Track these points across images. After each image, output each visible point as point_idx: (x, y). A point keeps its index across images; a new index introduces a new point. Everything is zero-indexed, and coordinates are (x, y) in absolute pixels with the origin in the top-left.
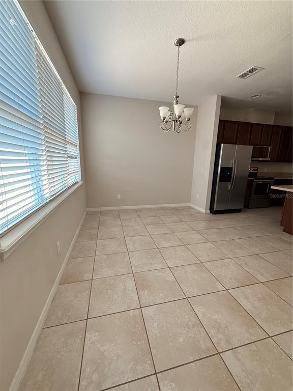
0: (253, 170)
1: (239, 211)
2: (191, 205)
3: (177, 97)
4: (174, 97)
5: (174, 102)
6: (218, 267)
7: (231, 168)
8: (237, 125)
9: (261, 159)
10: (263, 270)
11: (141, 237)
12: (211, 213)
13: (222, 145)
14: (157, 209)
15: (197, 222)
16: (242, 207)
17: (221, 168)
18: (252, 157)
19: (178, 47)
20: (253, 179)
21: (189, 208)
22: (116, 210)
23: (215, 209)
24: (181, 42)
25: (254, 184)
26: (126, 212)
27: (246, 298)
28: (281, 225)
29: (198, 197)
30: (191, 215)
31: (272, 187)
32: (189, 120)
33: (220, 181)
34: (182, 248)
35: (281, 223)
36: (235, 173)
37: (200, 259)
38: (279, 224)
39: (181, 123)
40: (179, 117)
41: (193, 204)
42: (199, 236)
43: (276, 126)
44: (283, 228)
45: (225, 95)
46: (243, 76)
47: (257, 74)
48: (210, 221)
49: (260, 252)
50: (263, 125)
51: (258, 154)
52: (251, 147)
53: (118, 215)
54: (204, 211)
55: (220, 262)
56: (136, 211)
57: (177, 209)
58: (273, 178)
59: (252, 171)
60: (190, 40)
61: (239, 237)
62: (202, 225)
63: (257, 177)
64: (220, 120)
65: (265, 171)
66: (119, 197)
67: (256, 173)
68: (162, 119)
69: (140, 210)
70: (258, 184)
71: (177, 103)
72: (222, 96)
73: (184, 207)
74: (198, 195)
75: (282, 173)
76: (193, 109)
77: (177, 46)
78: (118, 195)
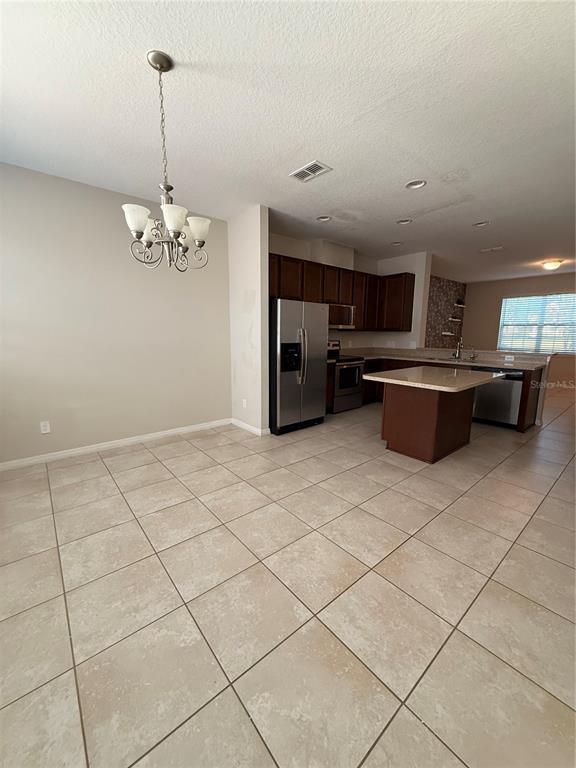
0: (334, 345)
1: (319, 421)
2: (233, 421)
3: (169, 188)
4: (162, 187)
5: (163, 198)
6: (293, 560)
7: (299, 344)
8: (300, 265)
9: (341, 327)
10: (371, 539)
11: (110, 531)
12: (272, 432)
13: (279, 300)
14: (158, 443)
15: (247, 459)
16: (323, 414)
17: (282, 345)
18: (330, 323)
19: (157, 72)
20: (334, 361)
21: (231, 428)
22: (39, 465)
23: (278, 425)
24: (165, 63)
25: (337, 369)
26: (70, 464)
27: (350, 621)
28: (383, 438)
29: (245, 406)
30: (236, 443)
31: (365, 377)
32: (202, 244)
33: (282, 371)
34: (217, 533)
35: (383, 435)
36: (305, 351)
37: (256, 551)
38: (379, 435)
39: (186, 250)
40: (178, 235)
41: (236, 418)
42: (252, 493)
43: (358, 273)
44: (385, 442)
45: (276, 209)
46: (301, 175)
47: (322, 176)
48: (272, 451)
49: (360, 501)
50: (340, 269)
51: (337, 318)
52: (326, 307)
53: (42, 479)
54: (258, 431)
55: (296, 547)
56: (102, 455)
57: (202, 436)
58: (362, 359)
59: (331, 348)
60: (185, 65)
61: (325, 476)
62: (255, 464)
63: (341, 358)
64: (270, 254)
65: (350, 346)
66: (45, 427)
67: (337, 351)
68: (134, 235)
69: (112, 453)
70: (342, 370)
71: (170, 200)
72: (269, 209)
73: (219, 428)
74: (244, 401)
75: (373, 348)
76: (210, 221)
77: (156, 68)
78: (42, 424)
